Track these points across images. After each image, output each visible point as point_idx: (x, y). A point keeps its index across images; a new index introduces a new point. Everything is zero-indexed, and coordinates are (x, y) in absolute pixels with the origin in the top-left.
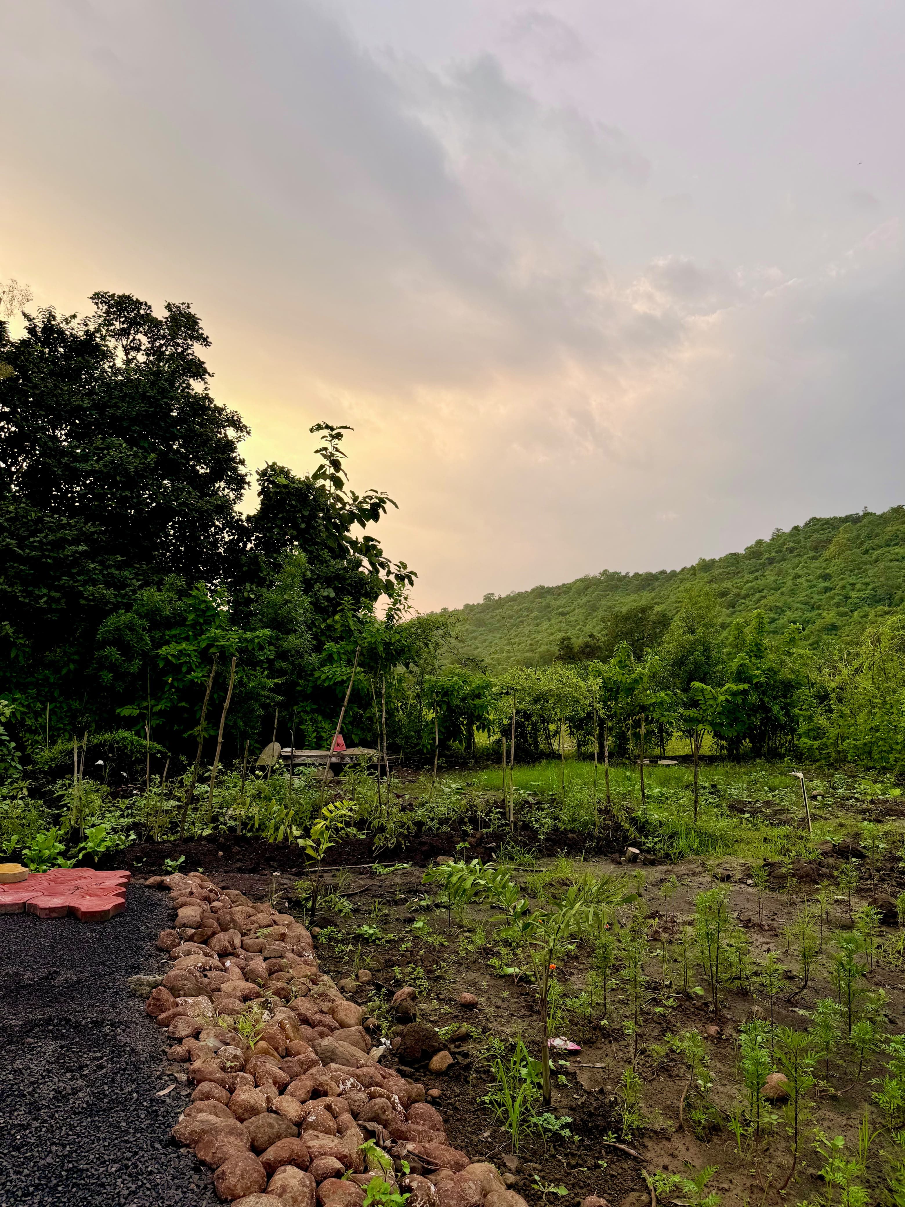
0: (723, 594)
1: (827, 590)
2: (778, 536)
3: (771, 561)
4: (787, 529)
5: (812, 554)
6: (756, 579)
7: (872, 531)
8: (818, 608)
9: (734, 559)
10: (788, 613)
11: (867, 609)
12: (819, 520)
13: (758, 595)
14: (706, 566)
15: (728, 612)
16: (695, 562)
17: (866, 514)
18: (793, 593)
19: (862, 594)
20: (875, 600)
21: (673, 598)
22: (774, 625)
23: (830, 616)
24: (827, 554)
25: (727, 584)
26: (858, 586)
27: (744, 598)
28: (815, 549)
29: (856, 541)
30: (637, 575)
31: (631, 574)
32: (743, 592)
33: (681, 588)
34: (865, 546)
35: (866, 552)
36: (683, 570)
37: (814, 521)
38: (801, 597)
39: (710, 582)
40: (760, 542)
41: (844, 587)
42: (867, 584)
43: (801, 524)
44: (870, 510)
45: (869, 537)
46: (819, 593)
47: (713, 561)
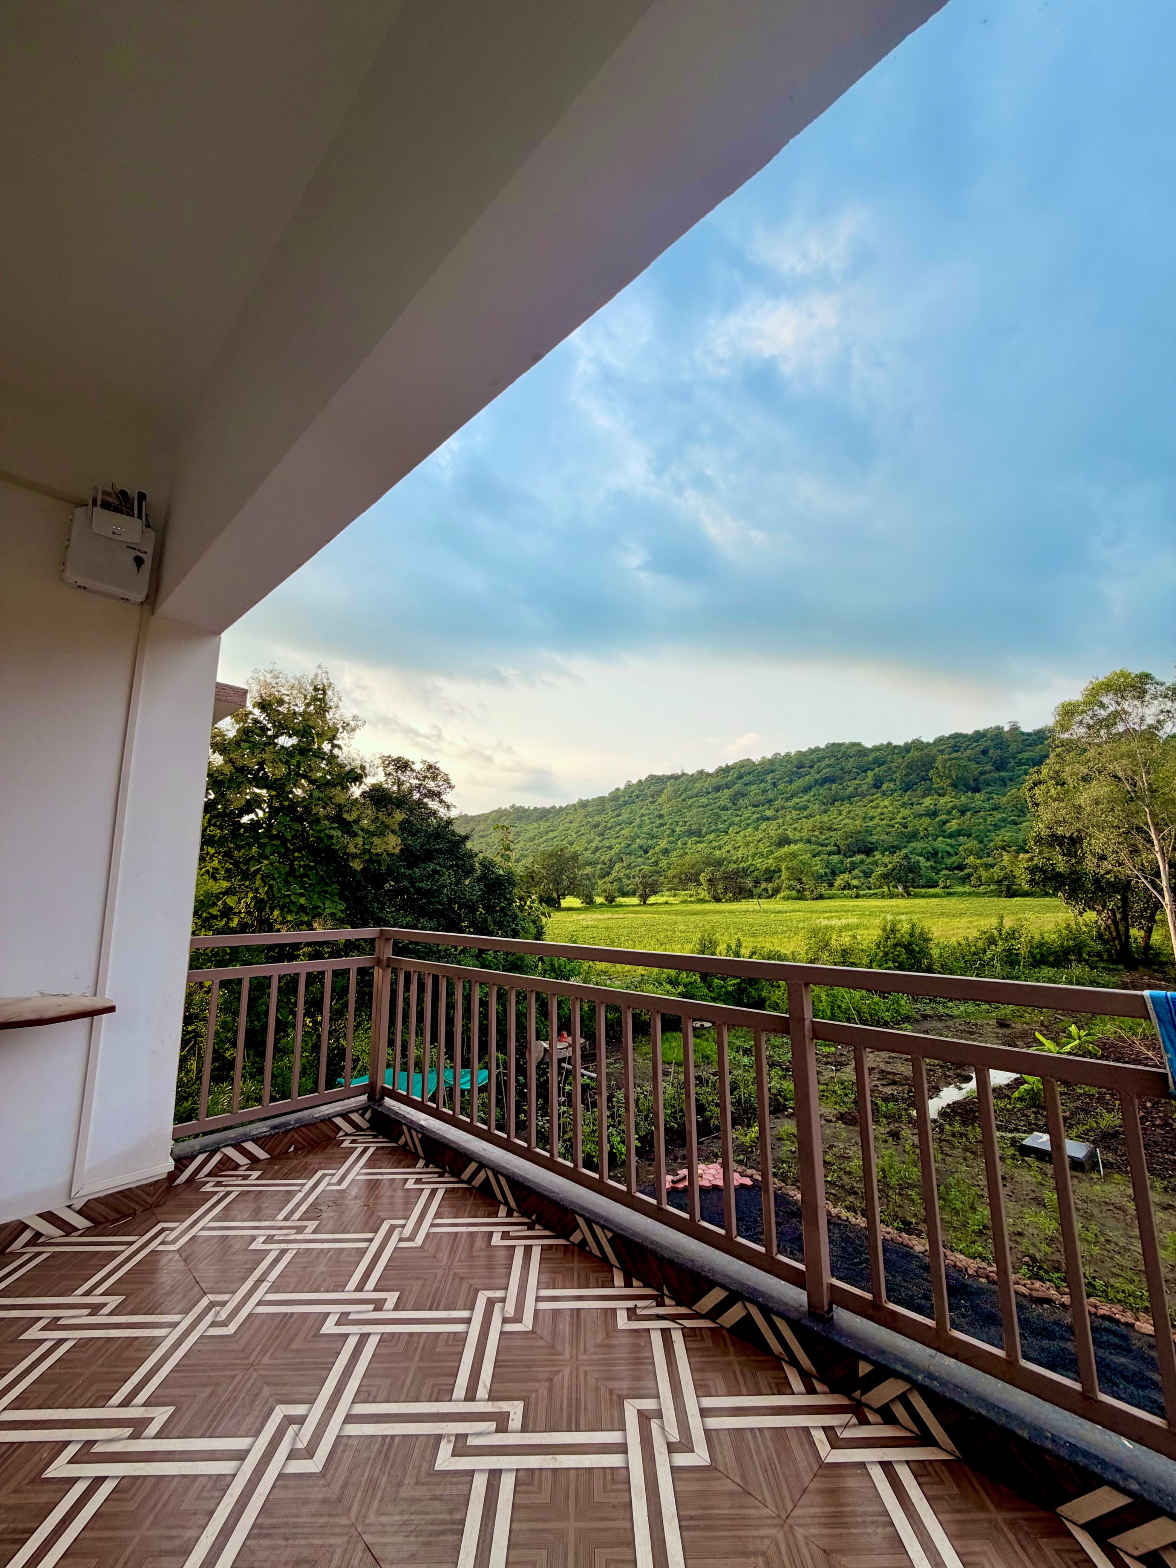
0: (597, 826)
1: (662, 825)
2: (629, 785)
3: (625, 803)
4: (635, 781)
5: (650, 799)
6: (618, 816)
7: (687, 786)
8: (657, 838)
9: (602, 799)
10: (638, 841)
11: (686, 839)
12: (655, 776)
13: (618, 828)
14: (584, 804)
15: (600, 838)
16: (576, 801)
17: (683, 774)
18: (640, 827)
19: (682, 829)
20: (690, 833)
21: (562, 828)
22: (629, 849)
23: (663, 844)
24: (660, 800)
25: (598, 819)
26: (680, 823)
27: (610, 829)
28: (653, 796)
29: (677, 793)
30: (535, 809)
31: (532, 808)
32: (609, 825)
33: (567, 820)
34: (683, 797)
35: (684, 800)
36: (567, 806)
37: (652, 777)
38: (645, 829)
39: (586, 816)
40: (618, 789)
41: (671, 824)
42: (686, 822)
43: (643, 779)
44: (685, 772)
45: (685, 790)
46: (657, 827)
47: (588, 801)
